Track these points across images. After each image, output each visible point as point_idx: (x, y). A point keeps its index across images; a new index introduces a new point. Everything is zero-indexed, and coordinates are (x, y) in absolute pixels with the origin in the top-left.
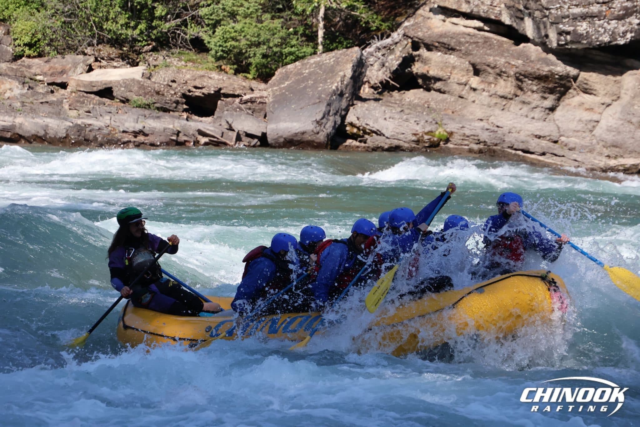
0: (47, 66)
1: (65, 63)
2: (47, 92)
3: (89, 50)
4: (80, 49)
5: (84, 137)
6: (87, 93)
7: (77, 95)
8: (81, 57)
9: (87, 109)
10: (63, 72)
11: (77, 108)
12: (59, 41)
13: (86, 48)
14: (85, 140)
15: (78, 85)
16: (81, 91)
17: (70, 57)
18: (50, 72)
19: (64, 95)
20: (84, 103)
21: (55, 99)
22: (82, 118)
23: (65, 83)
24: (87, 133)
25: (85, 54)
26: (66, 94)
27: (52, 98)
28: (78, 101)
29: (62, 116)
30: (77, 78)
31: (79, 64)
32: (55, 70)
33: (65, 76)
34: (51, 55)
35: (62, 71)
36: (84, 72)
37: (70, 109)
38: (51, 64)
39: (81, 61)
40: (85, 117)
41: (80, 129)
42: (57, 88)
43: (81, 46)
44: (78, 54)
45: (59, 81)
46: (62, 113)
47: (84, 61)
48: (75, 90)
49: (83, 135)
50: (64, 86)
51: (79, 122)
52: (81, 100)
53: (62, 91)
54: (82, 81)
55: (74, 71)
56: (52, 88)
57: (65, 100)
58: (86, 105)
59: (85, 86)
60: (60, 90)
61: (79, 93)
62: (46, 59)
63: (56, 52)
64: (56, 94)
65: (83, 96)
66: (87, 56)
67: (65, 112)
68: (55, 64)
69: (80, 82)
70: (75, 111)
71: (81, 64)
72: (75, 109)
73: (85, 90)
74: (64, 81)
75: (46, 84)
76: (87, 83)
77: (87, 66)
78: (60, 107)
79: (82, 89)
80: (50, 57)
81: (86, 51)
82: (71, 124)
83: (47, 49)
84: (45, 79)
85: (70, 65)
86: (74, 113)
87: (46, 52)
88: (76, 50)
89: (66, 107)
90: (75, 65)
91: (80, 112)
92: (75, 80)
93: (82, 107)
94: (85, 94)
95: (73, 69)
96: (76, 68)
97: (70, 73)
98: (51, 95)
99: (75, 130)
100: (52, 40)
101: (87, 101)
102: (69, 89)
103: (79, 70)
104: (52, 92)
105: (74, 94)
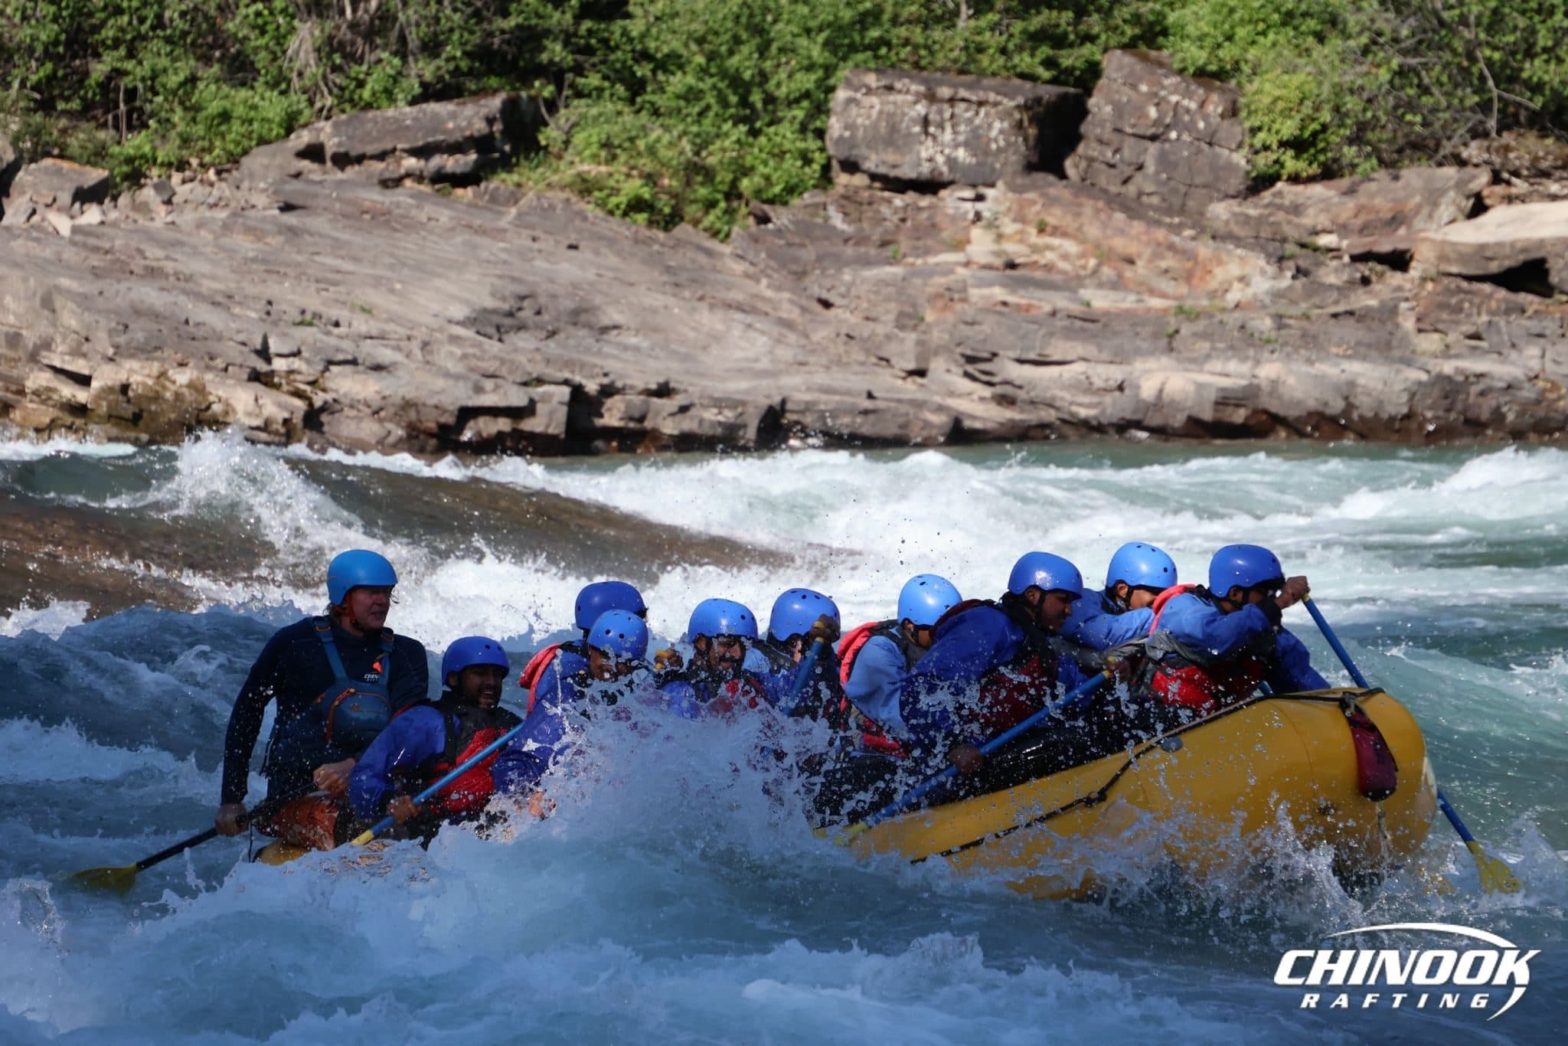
0: (1351, 204)
1: (1401, 194)
2: (1351, 283)
3: (1473, 151)
4: (1447, 148)
5: (1464, 412)
6: (1470, 278)
7: (1439, 288)
8: (1450, 172)
9: (1469, 329)
10: (1396, 220)
11: (1440, 326)
12: (1383, 127)
13: (1466, 145)
14: (1468, 422)
15: (1443, 258)
16: (1450, 275)
17: (1415, 176)
18: (1358, 222)
19: (1400, 288)
20: (1460, 310)
21: (1373, 302)
22: (1457, 356)
23: (1403, 253)
24: (1471, 400)
25: (1462, 163)
26: (1408, 286)
27: (1365, 300)
28: (1443, 306)
29: (1396, 353)
30: (1438, 236)
31: (1443, 192)
32: (1372, 217)
33: (1402, 231)
34: (1360, 170)
35: (1393, 219)
36: (1460, 217)
37: (1420, 331)
38: (1361, 199)
39: (1452, 183)
40: (1465, 351)
41: (1450, 389)
42: (1379, 268)
43: (1449, 138)
44: (1440, 165)
45: (1385, 247)
46: (1395, 343)
47: (1460, 185)
48: (1433, 272)
49: (1459, 406)
50: (1399, 261)
51: (1448, 367)
52: (1454, 301)
53: (1396, 278)
54: (1454, 244)
55: (1430, 216)
56: (1364, 269)
57: (1404, 306)
58: (1469, 315)
59: (1462, 258)
60: (1389, 274)
61: (1446, 281)
62: (1345, 182)
63: (1374, 161)
64: (1376, 287)
65: (1459, 290)
66: (1470, 170)
67: (1405, 341)
68: (1372, 196)
69: (1448, 250)
70: (1436, 336)
71: (1452, 194)
72: (1436, 331)
73: (1465, 271)
74: (1402, 246)
75: (1346, 259)
76: (1469, 250)
77: (1468, 197)
78: (1389, 326)
79: (1454, 269)
80: (1357, 177)
81: (1465, 154)
82: (1424, 377)
83: (1350, 152)
84: (1345, 243)
85: (1417, 199)
86: (1430, 342)
87: (1345, 161)
88: (1436, 151)
89: (1409, 324)
90: (1433, 198)
91: (1452, 337)
92: (1432, 241)
93: (1457, 323)
94: (1465, 284)
95: (1425, 211)
96: (1435, 204)
97: (1418, 223)
98: (1361, 291)
99: (1436, 392)
100: (1362, 127)
101: (1471, 303)
102: (1415, 271)
103: (1446, 211)
104: (1365, 281)
105: (1430, 286)
